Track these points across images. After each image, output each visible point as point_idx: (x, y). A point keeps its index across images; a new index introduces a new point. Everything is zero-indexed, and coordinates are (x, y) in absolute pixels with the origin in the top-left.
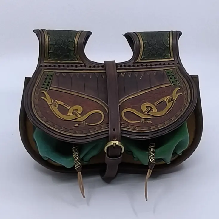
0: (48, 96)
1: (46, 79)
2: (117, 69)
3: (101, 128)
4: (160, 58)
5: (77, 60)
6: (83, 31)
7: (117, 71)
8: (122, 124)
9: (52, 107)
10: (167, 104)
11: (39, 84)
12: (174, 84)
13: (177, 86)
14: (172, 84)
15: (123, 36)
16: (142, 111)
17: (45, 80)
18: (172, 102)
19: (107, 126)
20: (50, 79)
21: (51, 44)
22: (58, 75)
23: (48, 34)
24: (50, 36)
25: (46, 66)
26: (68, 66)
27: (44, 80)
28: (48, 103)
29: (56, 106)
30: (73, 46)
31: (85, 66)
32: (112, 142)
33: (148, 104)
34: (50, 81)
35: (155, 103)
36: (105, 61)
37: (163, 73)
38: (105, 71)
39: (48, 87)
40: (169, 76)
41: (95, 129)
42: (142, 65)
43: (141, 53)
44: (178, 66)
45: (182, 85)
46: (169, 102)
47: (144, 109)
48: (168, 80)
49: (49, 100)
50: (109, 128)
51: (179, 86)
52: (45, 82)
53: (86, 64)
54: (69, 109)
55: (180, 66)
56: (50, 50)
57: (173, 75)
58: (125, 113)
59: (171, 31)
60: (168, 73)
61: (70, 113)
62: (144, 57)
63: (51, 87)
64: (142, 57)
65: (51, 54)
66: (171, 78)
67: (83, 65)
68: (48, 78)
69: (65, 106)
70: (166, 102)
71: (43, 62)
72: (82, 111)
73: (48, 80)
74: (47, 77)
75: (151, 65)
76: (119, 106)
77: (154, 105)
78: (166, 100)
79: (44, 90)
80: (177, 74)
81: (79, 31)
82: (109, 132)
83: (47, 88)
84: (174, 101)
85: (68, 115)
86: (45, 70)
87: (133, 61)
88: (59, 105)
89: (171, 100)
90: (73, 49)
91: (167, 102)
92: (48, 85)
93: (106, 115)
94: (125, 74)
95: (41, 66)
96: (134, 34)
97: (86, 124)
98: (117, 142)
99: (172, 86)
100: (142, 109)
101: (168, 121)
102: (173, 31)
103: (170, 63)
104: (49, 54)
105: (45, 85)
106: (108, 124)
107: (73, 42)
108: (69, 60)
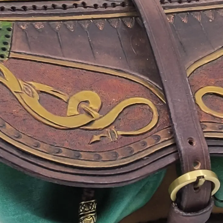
3: (158, 140)
8: (207, 124)
9: (24, 98)
19: (171, 135)
20: (7, 36)
26: (45, 8)
28: (13, 90)
29: (33, 96)
31: (84, 5)
34: (8, 40)
39: (4, 53)
41: (146, 144)
53: (86, 1)
54: (68, 100)
58: (202, 97)
63: (12, 53)
67: (79, 3)
68: (2, 35)
69: (56, 94)
72: (100, 104)
73: (2, 39)
83: (2, 56)
85: (68, 114)
88: (40, 92)
92: (4, 49)
97: (120, 133)
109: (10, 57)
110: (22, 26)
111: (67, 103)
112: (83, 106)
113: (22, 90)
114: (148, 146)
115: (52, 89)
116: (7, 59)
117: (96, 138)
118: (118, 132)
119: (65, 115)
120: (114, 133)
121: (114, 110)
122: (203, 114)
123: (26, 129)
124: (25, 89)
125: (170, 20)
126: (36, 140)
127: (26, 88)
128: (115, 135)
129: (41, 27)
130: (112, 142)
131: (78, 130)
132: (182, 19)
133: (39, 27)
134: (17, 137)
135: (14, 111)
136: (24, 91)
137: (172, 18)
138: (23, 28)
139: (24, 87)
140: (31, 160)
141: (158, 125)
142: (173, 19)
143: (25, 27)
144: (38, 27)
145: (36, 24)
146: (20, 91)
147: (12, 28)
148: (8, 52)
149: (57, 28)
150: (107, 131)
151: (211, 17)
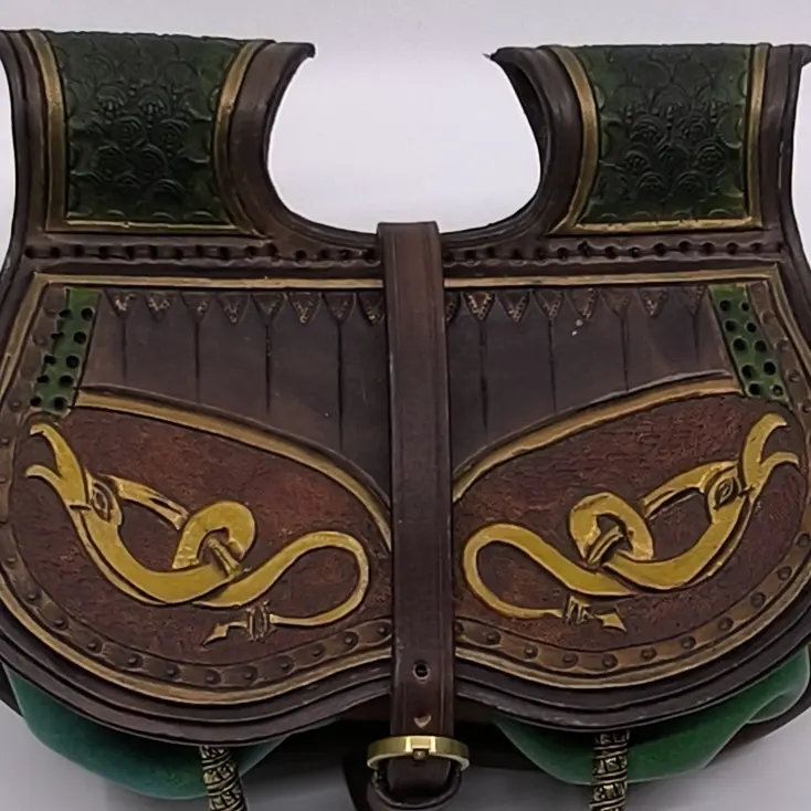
0: (68, 451)
1: (57, 337)
2: (448, 274)
3: (352, 644)
4: (688, 211)
5: (228, 220)
6: (272, 42)
7: (449, 283)
8: (466, 624)
9: (88, 522)
10: (713, 512)
11: (19, 374)
12: (755, 389)
13: (769, 401)
14: (742, 385)
15: (488, 61)
16: (574, 543)
17: (51, 341)
18: (740, 502)
19: (385, 634)
20: (79, 338)
21: (79, 134)
22: (122, 307)
23: (59, 71)
24: (74, 86)
25: (55, 252)
26: (178, 254)
27: (44, 345)
28: (68, 503)
29: (109, 519)
30: (205, 147)
31: (272, 251)
32: (408, 739)
33: (612, 504)
34: (79, 351)
35: (646, 501)
36: (381, 225)
37: (699, 305)
38: (378, 284)
39: (66, 395)
40: (731, 327)
41: (322, 651)
42: (585, 251)
43: (583, 186)
44: (781, 269)
45: (800, 405)
46: (722, 500)
47: (586, 532)
48: (722, 354)
49: (71, 483)
50: (391, 643)
51: (783, 410)
52: (50, 360)
53: (277, 243)
54: (184, 524)
55: (791, 266)
56: (73, 168)
57: (752, 328)
58: (480, 551)
59: (761, 44)
60: (725, 306)
61: (186, 552)
62: (601, 203)
63: (82, 395)
64: (592, 203)
65: (81, 184)
66: (740, 345)
67: (261, 244)
68: (70, 330)
69: (160, 509)
70: (706, 495)
71: (40, 229)
72: (251, 539)
73: (68, 347)
74: (61, 324)
75: (634, 253)
76: (454, 505)
77: (640, 510)
78: (708, 489)
79: (45, 418)
80: (774, 321)
81: (246, 41)
82: (393, 671)
83: (59, 404)
84: (752, 500)
85: (174, 567)
86: (52, 279)
87: (537, 227)
88: (124, 503)
89: (735, 493)
90: (207, 160)
91: (712, 503)
92: (66, 381)
93: (381, 561)
94: (491, 303)
95: (30, 253)
96: (541, 61)
97: (274, 619)
98: (431, 744)
99: (745, 396)
100: (572, 531)
101: (713, 625)
102: (770, 46)
103: (743, 245)
104: (72, 187)
105: (53, 382)
106: (389, 621)
107: (204, 121)
108: (185, 217)
109: (77, 404)
110: (118, 302)
111: (181, 532)
112: (213, 542)
113: (87, 500)
114: (327, 657)
115: (153, 494)
116: (69, 411)
117: (221, 631)
118: (271, 616)
119: (168, 569)
120: (263, 618)
121: (278, 558)
122: (467, 596)
123: (80, 604)
124: (95, 499)
125: (479, 307)
126: (96, 632)
127: (98, 496)
128: (263, 624)
129: (162, 306)
130: (252, 641)
131: (188, 607)
132: (511, 306)
133: (158, 305)
134: (58, 626)
135: (62, 558)
136: (93, 504)
137: (485, 302)
138: (120, 307)
139: (94, 492)
140: (78, 681)
141: (362, 608)
142: (485, 306)
143: (125, 304)
144: (154, 305)
145: (152, 295)
146: (83, 504)
147: (94, 311)
148: (74, 391)
149: (200, 308)
150: (249, 614)
151: (585, 310)
